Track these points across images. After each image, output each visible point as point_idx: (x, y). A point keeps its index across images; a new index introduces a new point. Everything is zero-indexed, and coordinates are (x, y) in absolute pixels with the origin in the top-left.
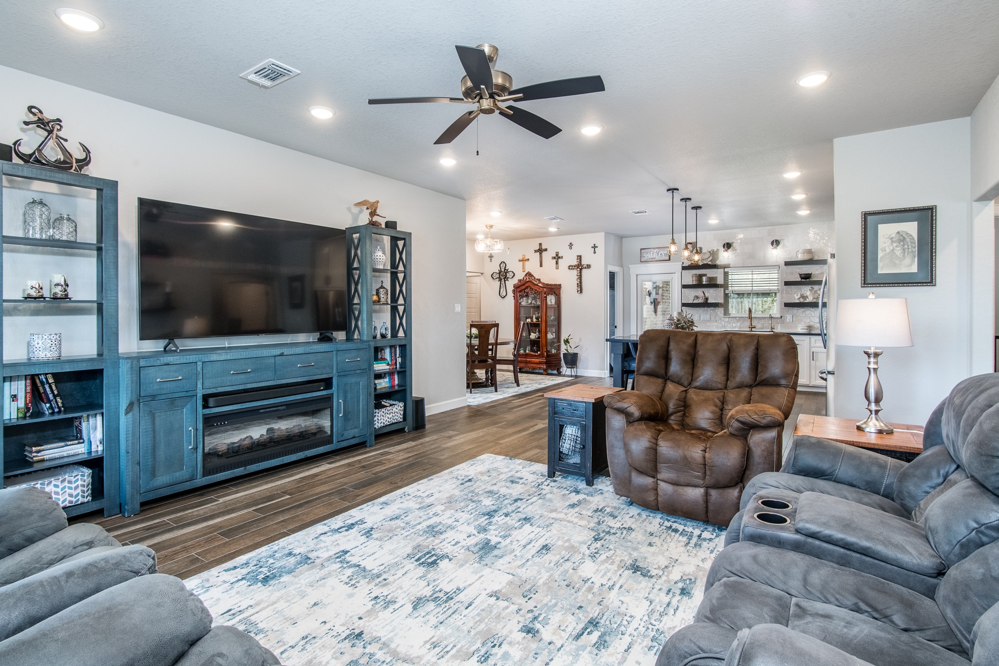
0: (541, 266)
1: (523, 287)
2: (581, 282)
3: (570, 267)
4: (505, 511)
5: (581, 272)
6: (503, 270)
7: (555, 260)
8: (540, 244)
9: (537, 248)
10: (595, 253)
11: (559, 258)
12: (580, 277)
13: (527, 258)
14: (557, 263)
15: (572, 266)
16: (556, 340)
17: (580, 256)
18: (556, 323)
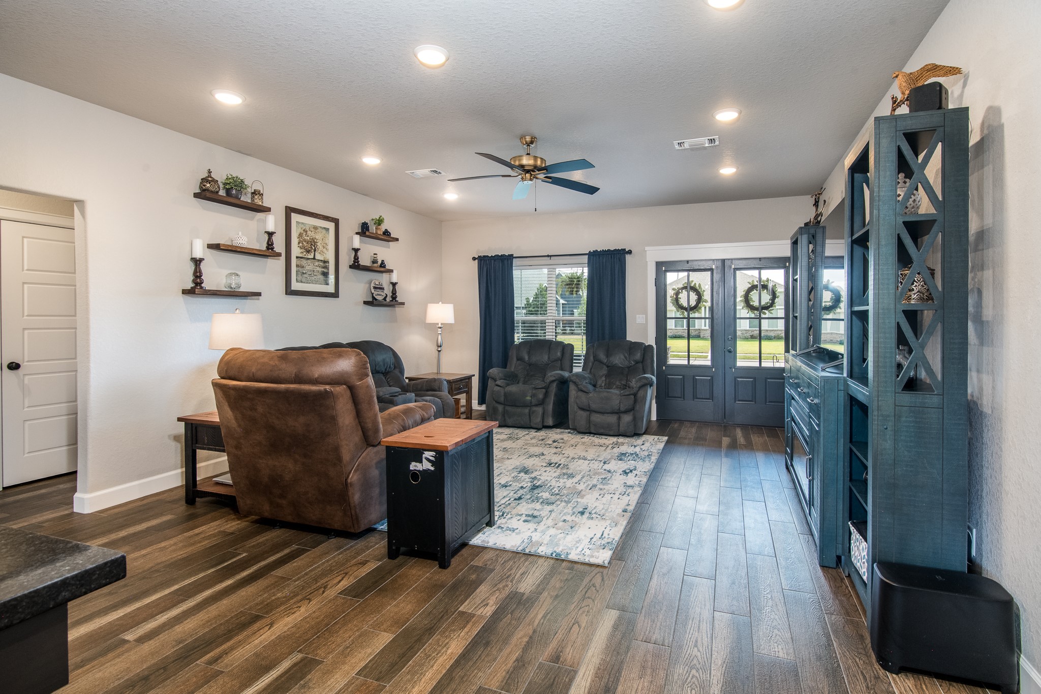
4: (525, 490)
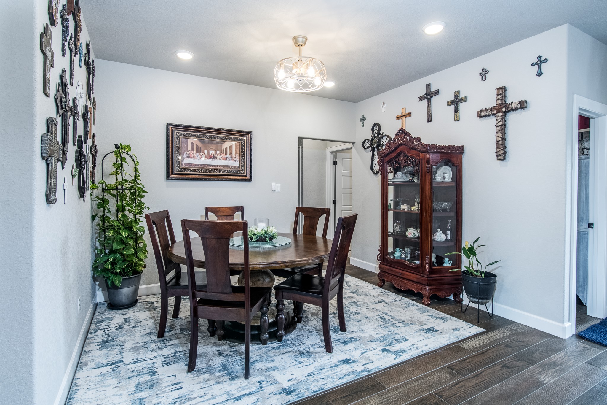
0: (429, 119)
1: (394, 155)
2: (504, 139)
3: (483, 114)
5: (504, 119)
6: (376, 135)
7: (453, 107)
8: (428, 86)
9: (423, 92)
10: (540, 74)
11: (461, 100)
12: (502, 129)
13: (407, 112)
14: (457, 110)
15: (486, 110)
16: (452, 244)
17: (504, 89)
18: (453, 214)
